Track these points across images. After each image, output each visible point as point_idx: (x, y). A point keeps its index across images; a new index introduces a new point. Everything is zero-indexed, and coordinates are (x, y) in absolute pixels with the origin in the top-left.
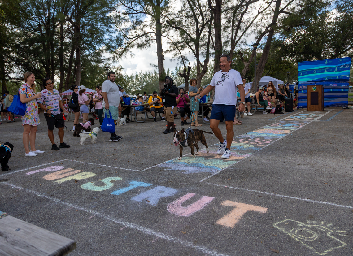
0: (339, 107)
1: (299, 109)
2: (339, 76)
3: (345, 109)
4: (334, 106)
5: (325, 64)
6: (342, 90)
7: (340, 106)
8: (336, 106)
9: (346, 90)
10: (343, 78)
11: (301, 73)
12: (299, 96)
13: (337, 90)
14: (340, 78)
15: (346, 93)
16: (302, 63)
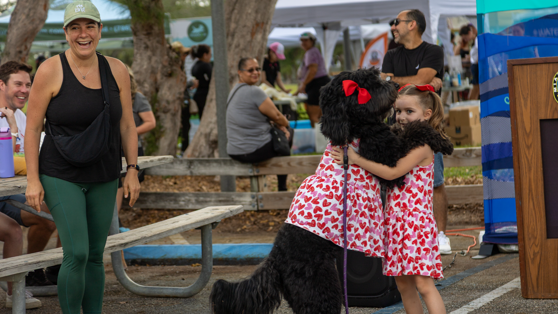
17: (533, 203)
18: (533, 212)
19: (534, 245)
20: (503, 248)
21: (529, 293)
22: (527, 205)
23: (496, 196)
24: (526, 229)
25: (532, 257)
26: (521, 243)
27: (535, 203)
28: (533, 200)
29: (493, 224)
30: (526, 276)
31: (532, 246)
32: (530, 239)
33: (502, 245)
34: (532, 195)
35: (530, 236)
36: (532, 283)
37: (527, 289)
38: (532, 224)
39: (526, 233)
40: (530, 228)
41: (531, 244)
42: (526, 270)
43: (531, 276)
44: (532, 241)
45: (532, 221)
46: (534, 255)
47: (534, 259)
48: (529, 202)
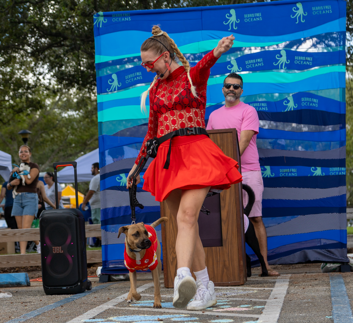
0: (309, 262)
1: (110, 280)
2: (297, 97)
3: (334, 270)
4: (287, 259)
5: (225, 29)
6: (318, 172)
7: (312, 255)
8: (297, 257)
9: (334, 171)
10: (315, 104)
11: (114, 76)
12: (110, 205)
13: (293, 172)
14: (303, 104)
15: (337, 186)
16: (114, 20)
17: (173, 225)
18: (173, 231)
19: (173, 252)
20: (114, 278)
21: (169, 284)
22: (169, 227)
23: (110, 243)
24: (168, 242)
25: (171, 260)
26: (164, 251)
27: (174, 225)
28: (172, 223)
29: (108, 261)
30: (167, 273)
31: (171, 253)
32: (170, 249)
33: (113, 275)
34: (172, 220)
35: (170, 247)
36: (171, 277)
37: (168, 282)
38: (171, 239)
39: (168, 245)
40: (170, 242)
41: (171, 252)
42: (167, 269)
43: (170, 273)
44: (172, 250)
45: (172, 237)
46: (172, 259)
47: (172, 261)
48: (170, 225)
